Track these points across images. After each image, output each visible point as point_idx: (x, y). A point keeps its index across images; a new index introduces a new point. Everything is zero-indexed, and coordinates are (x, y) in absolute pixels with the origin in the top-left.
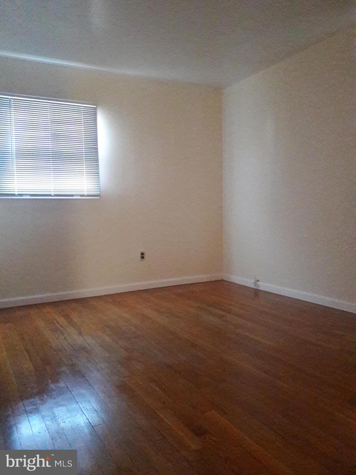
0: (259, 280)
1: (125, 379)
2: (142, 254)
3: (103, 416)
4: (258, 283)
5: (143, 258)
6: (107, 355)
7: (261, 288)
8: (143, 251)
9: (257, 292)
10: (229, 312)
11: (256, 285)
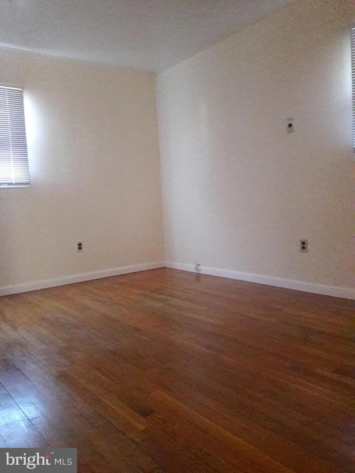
0: (200, 264)
1: (65, 369)
2: (80, 245)
3: (41, 408)
4: (199, 267)
5: (80, 248)
6: (44, 347)
7: (202, 272)
8: (80, 241)
9: (198, 277)
10: (172, 296)
11: (197, 270)
